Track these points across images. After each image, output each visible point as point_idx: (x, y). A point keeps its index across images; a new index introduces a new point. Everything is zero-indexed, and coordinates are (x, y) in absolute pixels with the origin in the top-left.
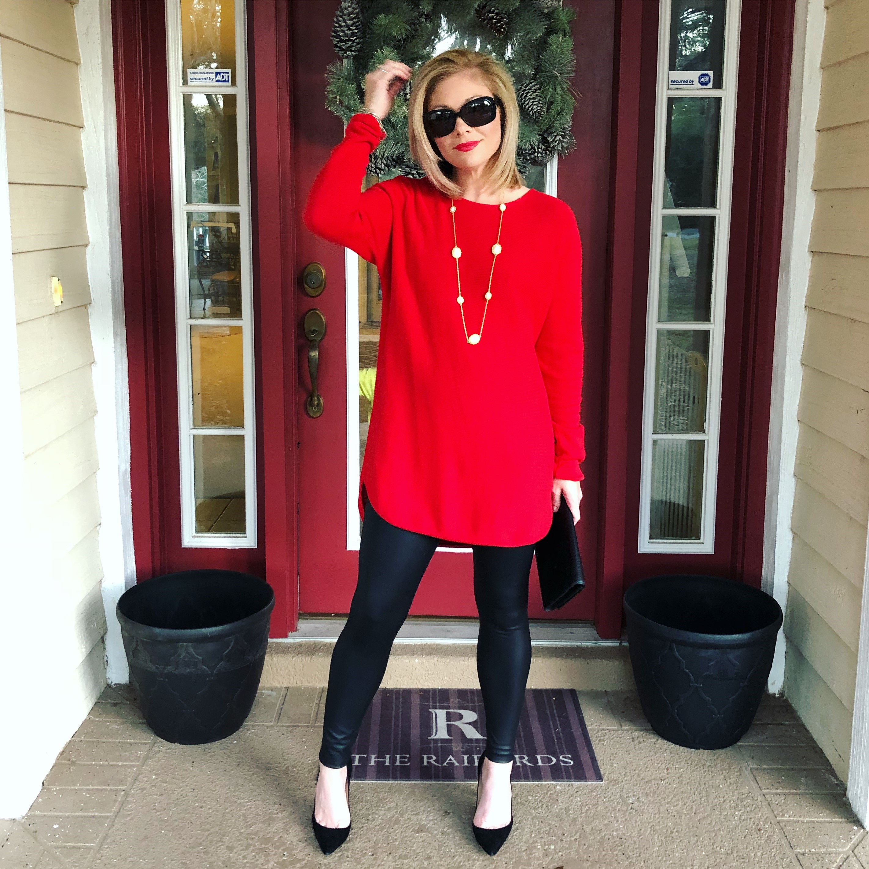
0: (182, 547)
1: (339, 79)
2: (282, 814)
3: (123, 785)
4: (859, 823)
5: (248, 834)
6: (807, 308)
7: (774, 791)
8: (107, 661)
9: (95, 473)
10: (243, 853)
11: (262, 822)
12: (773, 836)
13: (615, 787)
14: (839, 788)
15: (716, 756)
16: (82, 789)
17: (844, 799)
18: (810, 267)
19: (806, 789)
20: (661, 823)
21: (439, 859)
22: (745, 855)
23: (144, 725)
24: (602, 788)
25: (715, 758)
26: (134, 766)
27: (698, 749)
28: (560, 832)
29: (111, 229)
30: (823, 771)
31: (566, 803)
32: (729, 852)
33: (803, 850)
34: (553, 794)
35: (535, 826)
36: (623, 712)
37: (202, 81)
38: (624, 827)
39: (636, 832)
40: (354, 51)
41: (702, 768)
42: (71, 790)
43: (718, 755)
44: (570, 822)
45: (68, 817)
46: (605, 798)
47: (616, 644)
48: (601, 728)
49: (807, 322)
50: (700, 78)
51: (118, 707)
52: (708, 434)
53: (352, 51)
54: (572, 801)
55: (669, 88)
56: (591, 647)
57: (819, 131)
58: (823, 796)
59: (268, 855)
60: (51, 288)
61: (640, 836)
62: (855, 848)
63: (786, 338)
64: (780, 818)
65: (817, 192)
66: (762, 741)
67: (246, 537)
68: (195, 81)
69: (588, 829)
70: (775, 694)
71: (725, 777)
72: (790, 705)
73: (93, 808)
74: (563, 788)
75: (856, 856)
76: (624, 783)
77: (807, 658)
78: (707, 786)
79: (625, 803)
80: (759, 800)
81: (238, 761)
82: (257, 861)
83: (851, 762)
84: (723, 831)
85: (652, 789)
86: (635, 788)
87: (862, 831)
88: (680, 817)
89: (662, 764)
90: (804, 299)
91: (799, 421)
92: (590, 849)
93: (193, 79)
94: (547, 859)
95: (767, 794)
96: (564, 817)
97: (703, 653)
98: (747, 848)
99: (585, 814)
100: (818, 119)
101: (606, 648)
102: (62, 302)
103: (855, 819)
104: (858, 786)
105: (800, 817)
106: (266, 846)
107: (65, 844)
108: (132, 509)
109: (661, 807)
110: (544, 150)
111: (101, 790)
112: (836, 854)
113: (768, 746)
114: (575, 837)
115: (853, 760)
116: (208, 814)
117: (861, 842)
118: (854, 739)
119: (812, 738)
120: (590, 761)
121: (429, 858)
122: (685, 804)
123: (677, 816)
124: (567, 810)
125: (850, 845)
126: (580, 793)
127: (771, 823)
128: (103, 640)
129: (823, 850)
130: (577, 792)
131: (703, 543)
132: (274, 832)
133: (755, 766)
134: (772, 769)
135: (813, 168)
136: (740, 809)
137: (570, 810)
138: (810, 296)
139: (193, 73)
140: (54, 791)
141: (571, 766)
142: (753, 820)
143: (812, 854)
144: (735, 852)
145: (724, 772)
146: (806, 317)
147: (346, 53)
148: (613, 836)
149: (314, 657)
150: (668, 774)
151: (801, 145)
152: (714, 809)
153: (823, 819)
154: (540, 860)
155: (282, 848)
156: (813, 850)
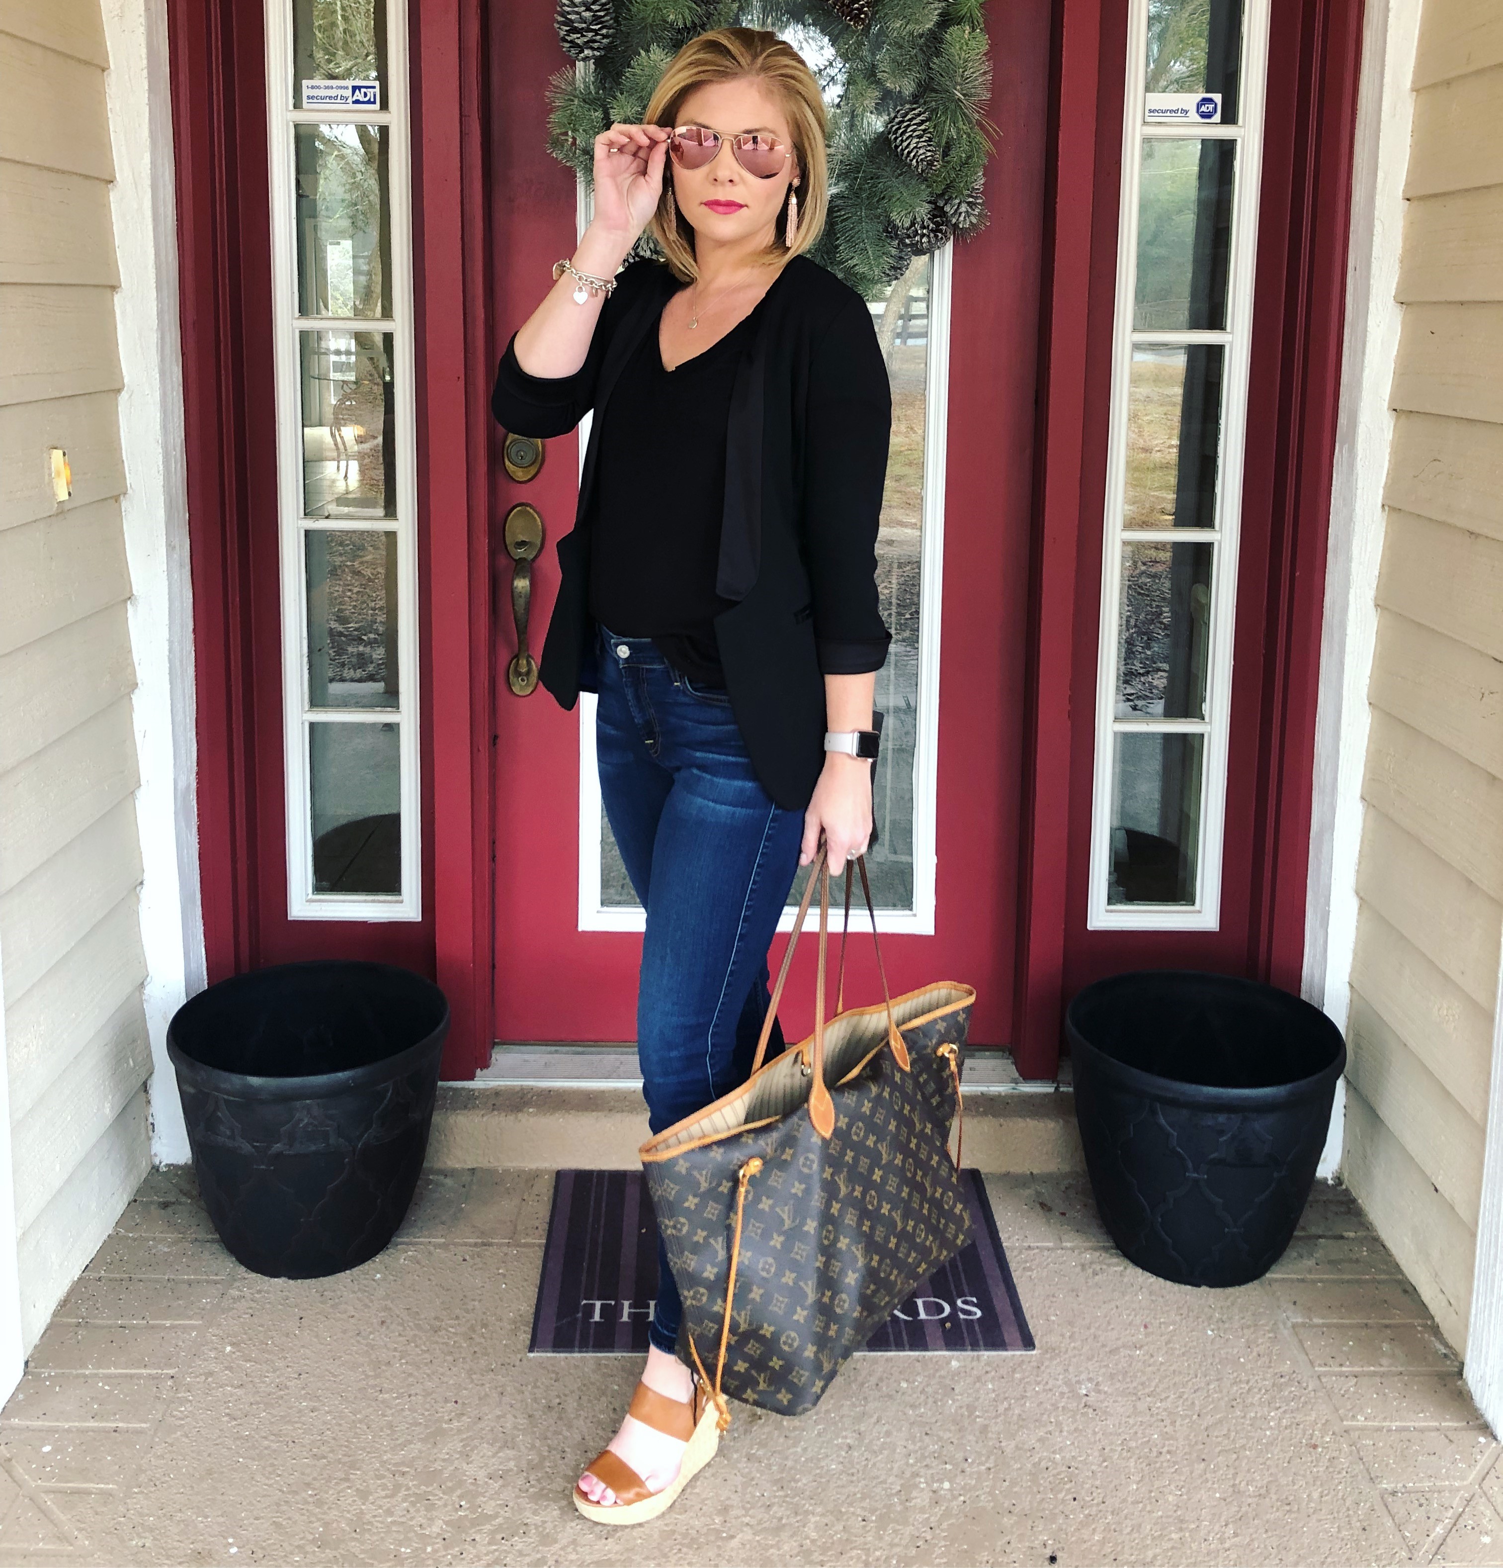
0: (289, 919)
1: (573, 101)
2: (459, 1422)
3: (171, 1366)
4: (1486, 1428)
5: (395, 1465)
6: (1387, 508)
7: (1338, 1369)
8: (153, 1124)
9: (133, 793)
10: (386, 1503)
11: (421, 1440)
12: (1338, 1458)
13: (1055, 1362)
14: (1448, 1362)
15: (1229, 1300)
16: (96, 1375)
17: (1460, 1383)
18: (1390, 437)
19: (1390, 1365)
20: (1139, 1435)
21: (744, 1512)
22: (1291, 1498)
23: (216, 1246)
24: (1032, 1364)
25: (1229, 1303)
26: (193, 1328)
27: (1198, 1286)
28: (960, 1456)
29: (162, 360)
30: (1419, 1328)
31: (969, 1395)
32: (1263, 1491)
33: (1393, 1485)
34: (944, 1377)
35: (914, 1443)
36: (1063, 1214)
37: (328, 100)
38: (1073, 1443)
39: (1096, 1454)
40: (598, 49)
41: (1206, 1324)
42: (77, 1376)
43: (1231, 1299)
44: (977, 1433)
45: (69, 1431)
46: (1038, 1383)
47: (1047, 1088)
48: (1026, 1244)
49: (1386, 532)
50: (1199, 106)
51: (170, 1210)
52: (1210, 723)
53: (593, 49)
54: (978, 1391)
55: (1145, 123)
56: (1006, 1095)
57: (1408, 200)
58: (1422, 1378)
59: (431, 1507)
60: (50, 469)
61: (1104, 1461)
62: (1484, 1479)
63: (1349, 559)
64: (1350, 1423)
65: (1404, 306)
66: (1310, 1271)
67: (402, 902)
68: (315, 101)
69: (1009, 1446)
70: (1326, 1179)
71: (1248, 1341)
72: (1354, 1201)
73: (115, 1414)
74: (962, 1364)
75: (1485, 1494)
76: (1070, 1353)
77: (1386, 1122)
78: (1217, 1360)
79: (1074, 1394)
80: (1310, 1388)
81: (383, 1314)
82: (412, 1519)
83: (1472, 1319)
84: (1250, 1450)
85: (1120, 1366)
86: (1090, 1363)
87: (1494, 1445)
88: (1173, 1423)
89: (1135, 1316)
90: (1381, 492)
91: (1370, 704)
92: (1015, 1490)
93: (313, 97)
94: (939, 1510)
95: (1325, 1374)
96: (966, 1424)
97: (1209, 1120)
98: (1294, 1484)
99: (1002, 1417)
100: (1406, 181)
101: (1032, 1096)
102: (70, 494)
103: (1482, 1421)
104: (1486, 1364)
105: (1385, 1419)
106: (430, 1489)
107: (62, 1485)
108: (200, 854)
109: (1138, 1404)
110: (932, 230)
111: (131, 1376)
112: (1450, 1492)
113: (1321, 1281)
114: (988, 1465)
115: (1476, 1315)
116: (325, 1423)
117: (1493, 1466)
118: (1479, 1280)
119: (1397, 1266)
120: (1009, 1310)
121: (725, 1510)
122: (1180, 1397)
123: (1167, 1422)
124: (971, 1408)
125: (1474, 1472)
126: (993, 1373)
127: (1334, 1434)
128: (145, 1087)
129: (1427, 1484)
130: (987, 1372)
131: (1200, 912)
132: (444, 1460)
133: (1300, 1320)
134: (1328, 1326)
135: (1397, 266)
136: (1278, 1405)
137: (975, 1409)
138: (1391, 487)
139: (313, 87)
140: (46, 1379)
141: (978, 1319)
142: (1301, 1426)
143: (1409, 1492)
144: (1273, 1489)
145: (1245, 1331)
146: (1384, 524)
147: (582, 51)
148: (1053, 1461)
149: (520, 1115)
150: (1147, 1335)
151: (1377, 223)
152: (1233, 1407)
153: (1426, 1424)
154: (925, 1513)
155: (459, 1492)
156: (1411, 1485)
